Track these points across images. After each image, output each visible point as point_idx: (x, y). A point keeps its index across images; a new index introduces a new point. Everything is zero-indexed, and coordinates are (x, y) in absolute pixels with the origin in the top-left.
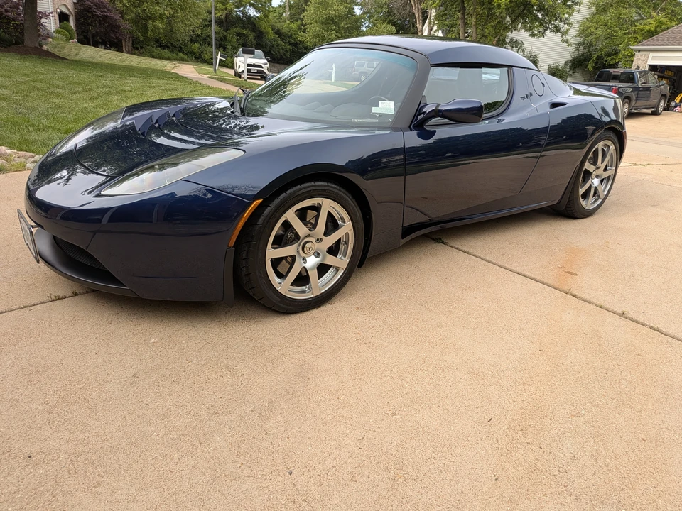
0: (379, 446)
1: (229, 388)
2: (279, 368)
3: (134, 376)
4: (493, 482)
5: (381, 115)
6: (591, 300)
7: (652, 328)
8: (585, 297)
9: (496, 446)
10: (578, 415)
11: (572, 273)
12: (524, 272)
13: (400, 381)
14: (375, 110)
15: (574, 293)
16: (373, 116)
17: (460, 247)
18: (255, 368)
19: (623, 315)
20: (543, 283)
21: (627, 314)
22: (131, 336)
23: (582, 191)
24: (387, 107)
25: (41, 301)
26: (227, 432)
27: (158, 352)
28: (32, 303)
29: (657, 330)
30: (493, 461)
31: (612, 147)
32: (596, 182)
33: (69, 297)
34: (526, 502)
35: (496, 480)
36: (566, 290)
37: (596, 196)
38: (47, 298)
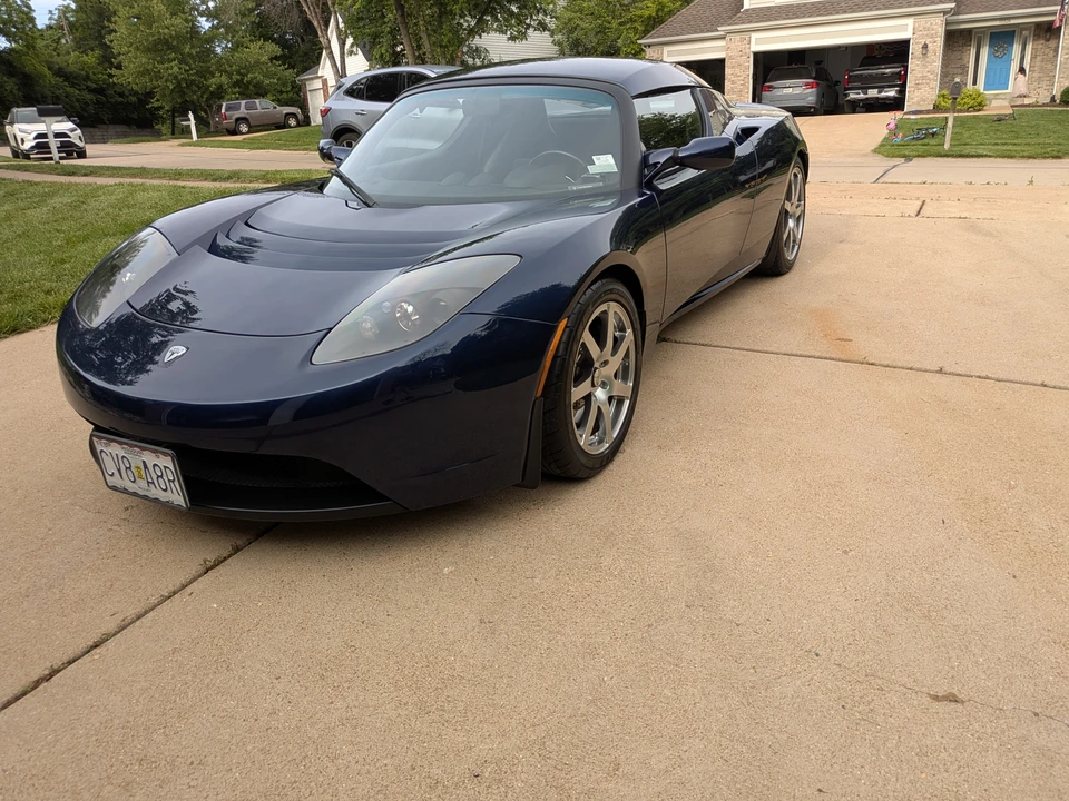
0: (872, 590)
1: (625, 591)
2: (656, 547)
3: (482, 621)
4: (1014, 580)
5: (604, 176)
6: (894, 364)
7: (979, 377)
8: (886, 363)
9: (977, 545)
10: (1011, 488)
11: (846, 340)
12: (794, 353)
13: (809, 514)
14: (592, 169)
15: (871, 361)
16: (592, 179)
17: (690, 340)
18: (626, 557)
19: (941, 371)
20: (826, 358)
21: (947, 369)
22: (408, 576)
23: (785, 237)
24: (605, 163)
25: (189, 577)
26: (690, 641)
27: (474, 582)
28: (178, 585)
29: (987, 378)
30: (992, 561)
31: (800, 176)
32: (791, 223)
33: (229, 556)
34: (1060, 586)
35: (1014, 577)
36: (860, 359)
37: (794, 241)
38: (195, 568)
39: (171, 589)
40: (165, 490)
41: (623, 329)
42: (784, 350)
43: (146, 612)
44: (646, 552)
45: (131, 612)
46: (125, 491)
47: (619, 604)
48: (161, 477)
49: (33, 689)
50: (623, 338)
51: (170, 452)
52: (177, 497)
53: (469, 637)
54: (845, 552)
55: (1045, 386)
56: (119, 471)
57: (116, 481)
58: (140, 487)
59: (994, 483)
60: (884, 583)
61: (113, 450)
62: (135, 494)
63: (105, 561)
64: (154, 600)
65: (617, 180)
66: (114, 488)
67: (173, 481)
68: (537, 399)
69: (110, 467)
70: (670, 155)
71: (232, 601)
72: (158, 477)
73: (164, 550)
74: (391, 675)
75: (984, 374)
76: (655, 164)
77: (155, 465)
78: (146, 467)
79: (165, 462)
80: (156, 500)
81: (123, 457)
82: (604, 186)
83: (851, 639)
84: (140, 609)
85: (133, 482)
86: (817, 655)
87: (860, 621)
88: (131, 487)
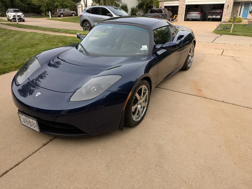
0: (201, 165)
1: (141, 160)
2: (150, 148)
3: (107, 166)
4: (235, 164)
5: (144, 51)
6: (212, 99)
7: (232, 104)
8: (210, 98)
9: (227, 153)
10: (237, 137)
11: (200, 91)
12: (188, 93)
13: (187, 141)
14: (142, 49)
16: (141, 51)
17: (163, 88)
18: (142, 150)
19: (223, 102)
20: (195, 96)
21: (224, 101)
22: (90, 151)
23: (188, 61)
24: (145, 48)
25: (39, 147)
26: (156, 176)
27: (106, 154)
28: (37, 149)
29: (234, 104)
30: (230, 158)
31: (193, 46)
32: (190, 58)
33: (49, 142)
34: (246, 167)
35: (235, 163)
36: (204, 97)
37: (191, 62)
38: (41, 145)
39: (35, 150)
40: (35, 128)
41: (146, 90)
42: (185, 92)
43: (29, 156)
44: (147, 149)
45: (26, 156)
46: (25, 126)
47: (140, 164)
48: (34, 124)
49: (2, 176)
50: (146, 92)
51: (36, 120)
52: (37, 129)
53: (103, 170)
54: (195, 153)
55: (248, 108)
56: (24, 121)
57: (23, 123)
58: (29, 125)
59: (233, 135)
60: (204, 163)
61: (23, 117)
62: (28, 127)
63: (21, 141)
64: (31, 153)
65: (147, 52)
66: (23, 125)
67: (36, 126)
68: (123, 111)
69: (22, 120)
70: (161, 46)
71: (49, 155)
72: (33, 124)
73: (34, 139)
74: (85, 179)
75: (233, 103)
76: (157, 48)
77: (32, 122)
78: (30, 122)
79: (34, 122)
80: (32, 129)
81: (25, 119)
82: (144, 54)
83: (194, 178)
84: (28, 155)
85: (27, 124)
86: (186, 182)
87: (197, 173)
88: (27, 125)
